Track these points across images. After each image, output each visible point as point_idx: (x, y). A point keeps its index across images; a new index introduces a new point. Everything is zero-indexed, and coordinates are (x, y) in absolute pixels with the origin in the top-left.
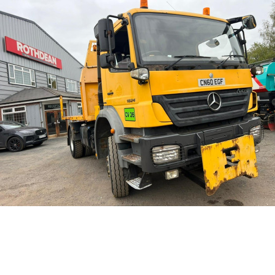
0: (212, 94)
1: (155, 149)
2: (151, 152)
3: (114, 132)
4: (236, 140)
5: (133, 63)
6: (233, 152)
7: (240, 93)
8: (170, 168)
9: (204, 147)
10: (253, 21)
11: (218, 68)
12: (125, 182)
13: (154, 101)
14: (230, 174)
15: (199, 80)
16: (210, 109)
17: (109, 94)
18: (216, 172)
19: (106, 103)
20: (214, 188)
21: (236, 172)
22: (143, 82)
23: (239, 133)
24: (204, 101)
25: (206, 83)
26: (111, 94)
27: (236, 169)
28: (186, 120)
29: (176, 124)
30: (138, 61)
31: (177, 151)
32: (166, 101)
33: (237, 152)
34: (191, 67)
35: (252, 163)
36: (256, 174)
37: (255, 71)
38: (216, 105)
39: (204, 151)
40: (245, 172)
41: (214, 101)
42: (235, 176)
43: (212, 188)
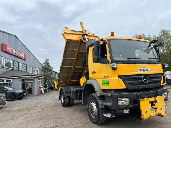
0: (144, 76)
1: (119, 99)
2: (117, 101)
3: (97, 91)
4: (156, 98)
5: (109, 60)
6: (154, 103)
7: (157, 76)
8: (126, 108)
9: (141, 99)
10: (163, 43)
11: (147, 64)
12: (102, 115)
13: (119, 78)
14: (153, 113)
15: (138, 69)
16: (143, 83)
17: (92, 73)
18: (147, 112)
19: (91, 77)
20: (146, 119)
21: (156, 113)
22: (114, 69)
23: (157, 95)
24: (141, 79)
25: (141, 70)
26: (94, 73)
27: (156, 111)
28: (133, 87)
29: (128, 88)
30: (112, 59)
31: (129, 101)
32: (124, 78)
33: (156, 103)
34: (135, 63)
35: (163, 110)
36: (165, 115)
37: (164, 65)
38: (146, 81)
39: (141, 101)
40: (160, 113)
41: (145, 79)
42: (155, 115)
43: (145, 119)
